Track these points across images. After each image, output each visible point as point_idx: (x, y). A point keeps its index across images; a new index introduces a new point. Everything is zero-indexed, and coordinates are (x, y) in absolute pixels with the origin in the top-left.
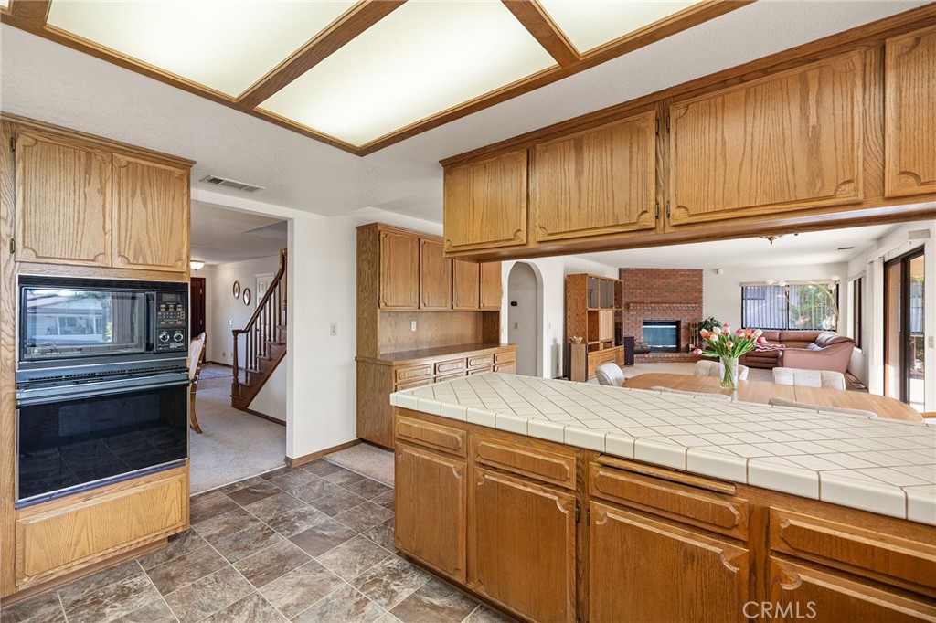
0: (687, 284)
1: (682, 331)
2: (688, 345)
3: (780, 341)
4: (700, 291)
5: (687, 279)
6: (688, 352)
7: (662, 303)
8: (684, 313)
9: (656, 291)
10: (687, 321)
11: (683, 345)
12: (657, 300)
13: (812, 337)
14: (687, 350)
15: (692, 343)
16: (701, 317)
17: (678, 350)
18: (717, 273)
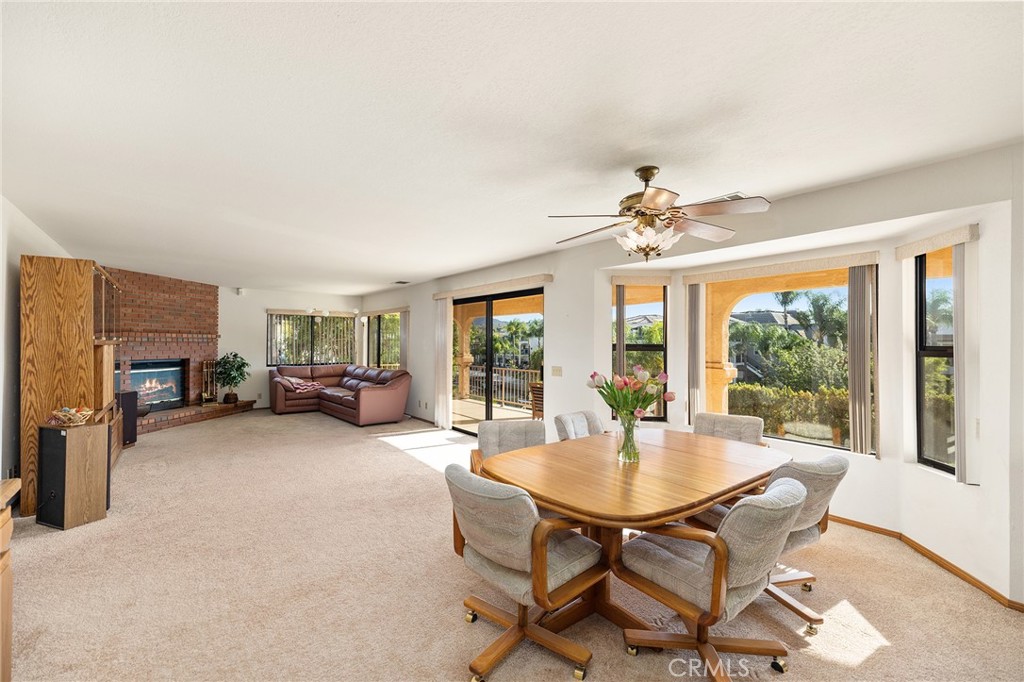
0: (198, 304)
1: (191, 374)
2: (201, 395)
3: (313, 378)
4: (215, 316)
5: (198, 297)
6: (200, 405)
7: (160, 332)
8: (195, 346)
9: (154, 312)
10: (198, 359)
11: (193, 395)
12: (155, 326)
13: (340, 371)
14: (200, 401)
15: (206, 391)
16: (215, 352)
17: (184, 402)
18: (238, 294)
